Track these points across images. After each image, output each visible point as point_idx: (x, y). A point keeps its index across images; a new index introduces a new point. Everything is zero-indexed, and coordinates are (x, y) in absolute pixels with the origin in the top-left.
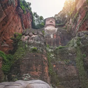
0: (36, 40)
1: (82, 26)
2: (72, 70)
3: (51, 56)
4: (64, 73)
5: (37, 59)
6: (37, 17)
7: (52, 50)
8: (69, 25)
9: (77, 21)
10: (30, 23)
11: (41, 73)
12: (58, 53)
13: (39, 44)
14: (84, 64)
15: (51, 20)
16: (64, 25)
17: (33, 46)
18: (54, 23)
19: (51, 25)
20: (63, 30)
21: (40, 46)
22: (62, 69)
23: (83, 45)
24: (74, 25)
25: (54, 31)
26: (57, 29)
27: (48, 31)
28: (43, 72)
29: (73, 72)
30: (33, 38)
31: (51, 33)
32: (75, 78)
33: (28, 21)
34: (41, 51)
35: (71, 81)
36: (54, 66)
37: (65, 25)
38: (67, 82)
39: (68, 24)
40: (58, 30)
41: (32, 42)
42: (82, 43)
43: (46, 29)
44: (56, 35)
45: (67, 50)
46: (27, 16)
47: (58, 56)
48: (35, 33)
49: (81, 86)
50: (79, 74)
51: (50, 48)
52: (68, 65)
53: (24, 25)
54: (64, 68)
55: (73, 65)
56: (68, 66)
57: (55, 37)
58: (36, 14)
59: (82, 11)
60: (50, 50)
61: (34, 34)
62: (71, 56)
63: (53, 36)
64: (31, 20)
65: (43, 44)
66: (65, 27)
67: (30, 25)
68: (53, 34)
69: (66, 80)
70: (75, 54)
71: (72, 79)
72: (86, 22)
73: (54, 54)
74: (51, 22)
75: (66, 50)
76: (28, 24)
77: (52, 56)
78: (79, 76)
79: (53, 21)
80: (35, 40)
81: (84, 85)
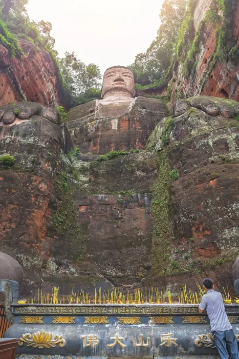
0: (21, 133)
1: (207, 85)
2: (136, 219)
3: (79, 181)
4: (108, 229)
5: (7, 187)
6: (77, 67)
7: (86, 164)
8: (176, 86)
9: (195, 70)
10: (50, 87)
11: (13, 226)
12: (101, 172)
13: (29, 145)
14: (170, 200)
15: (117, 75)
16: (164, 87)
17: (7, 152)
18: (128, 84)
19: (116, 89)
20: (155, 103)
21: (30, 152)
22: (104, 219)
23: (177, 143)
24: (187, 83)
25: (125, 106)
26: (133, 101)
27: (105, 109)
28: (20, 224)
29: (136, 224)
30: (12, 128)
31: (114, 114)
32: (138, 241)
33: (39, 82)
34: (30, 165)
35: (124, 251)
36: (83, 209)
37: (166, 86)
38: (112, 254)
39: (174, 81)
40: (136, 105)
41: (8, 141)
42: (175, 135)
43: (101, 105)
44: (129, 120)
45: (133, 161)
46: (34, 65)
47: (101, 180)
48: (23, 114)
49: (150, 264)
50: (152, 230)
51: (79, 158)
52: (125, 205)
53: (27, 95)
54: (112, 215)
55: (140, 206)
56: (126, 207)
57: (125, 125)
58: (75, 59)
59: (208, 30)
60: (78, 164)
61: (17, 116)
62: (142, 179)
63: (119, 125)
64: (54, 80)
65: (43, 145)
66: (165, 93)
67: (49, 94)
68: (120, 119)
69: (107, 249)
70: (155, 172)
71: (129, 245)
72: (220, 68)
73: (91, 174)
74: (119, 80)
75: (128, 162)
76: (42, 93)
77: (82, 181)
78: (151, 236)
79: (124, 78)
80: (17, 134)
81: (158, 262)
